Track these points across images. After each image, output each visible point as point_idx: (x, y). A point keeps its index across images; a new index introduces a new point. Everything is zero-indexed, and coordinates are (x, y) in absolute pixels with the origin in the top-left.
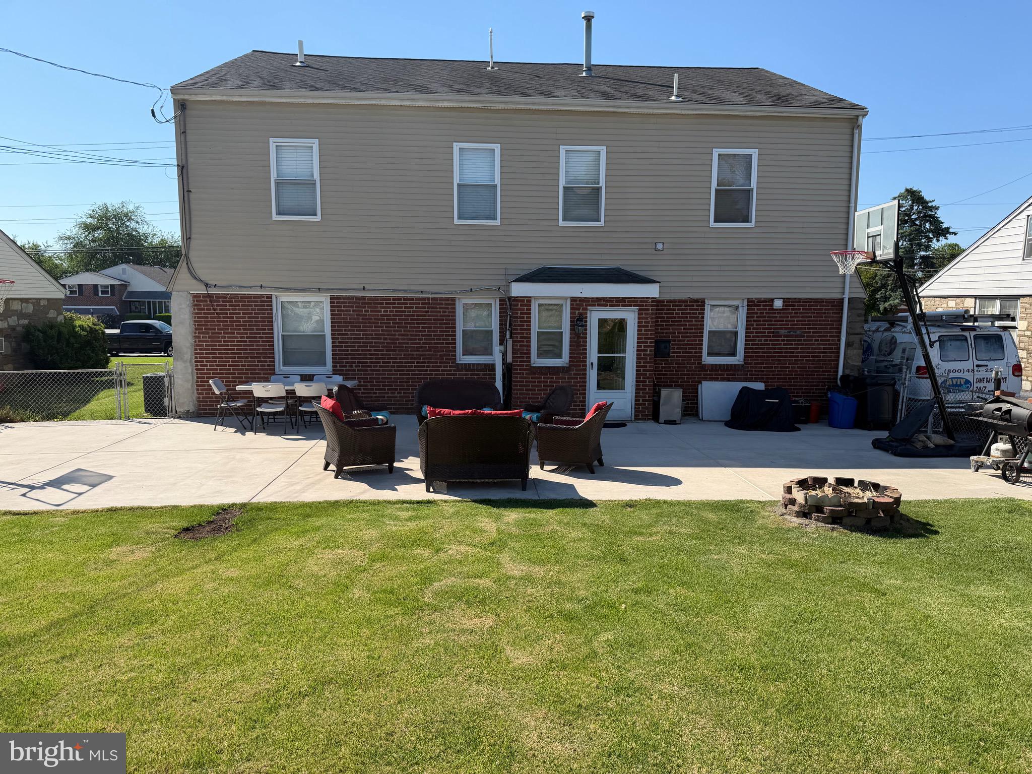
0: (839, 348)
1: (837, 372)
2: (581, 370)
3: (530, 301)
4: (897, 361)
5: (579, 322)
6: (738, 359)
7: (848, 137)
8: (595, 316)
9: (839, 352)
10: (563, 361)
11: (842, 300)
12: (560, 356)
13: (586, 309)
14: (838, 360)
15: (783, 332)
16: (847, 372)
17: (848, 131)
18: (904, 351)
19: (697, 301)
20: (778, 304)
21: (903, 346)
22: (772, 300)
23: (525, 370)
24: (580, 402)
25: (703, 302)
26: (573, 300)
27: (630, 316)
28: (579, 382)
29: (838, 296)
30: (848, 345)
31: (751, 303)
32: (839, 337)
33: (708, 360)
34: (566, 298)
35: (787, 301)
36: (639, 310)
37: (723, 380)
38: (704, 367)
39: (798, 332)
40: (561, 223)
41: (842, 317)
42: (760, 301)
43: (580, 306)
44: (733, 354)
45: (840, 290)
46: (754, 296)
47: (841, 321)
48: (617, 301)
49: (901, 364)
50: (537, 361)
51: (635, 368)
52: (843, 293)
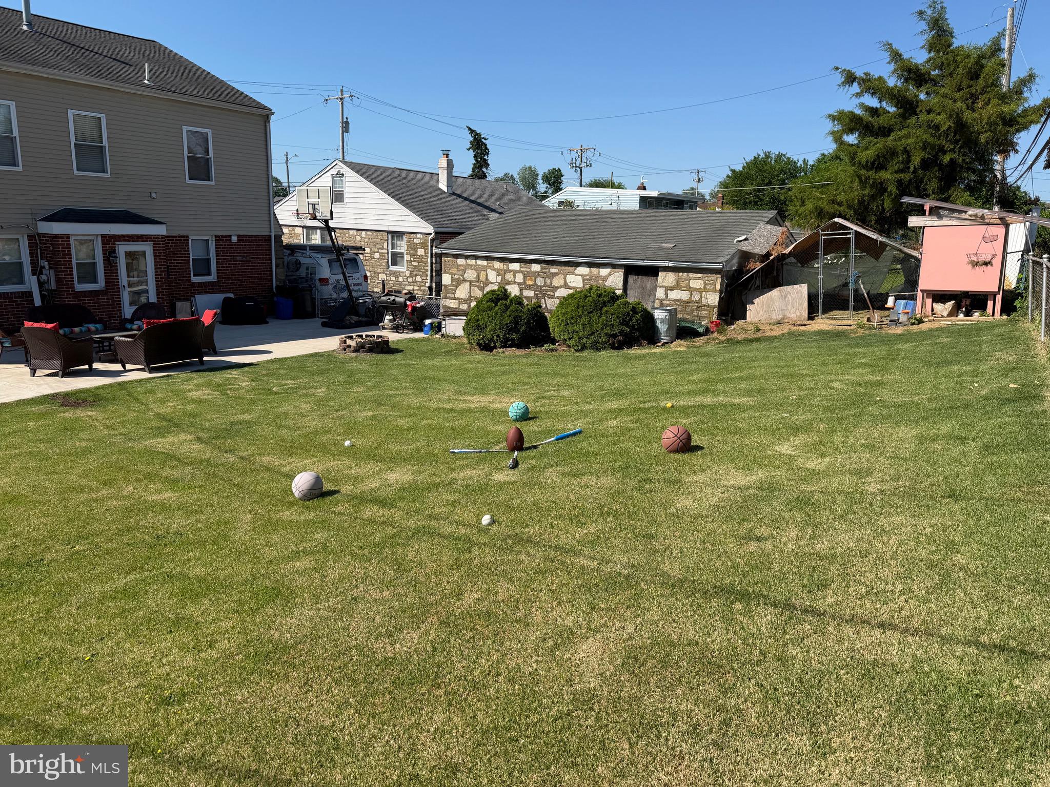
0: (271, 268)
1: (272, 284)
2: (116, 292)
3: (69, 238)
4: (304, 275)
5: (110, 256)
6: (213, 278)
7: (263, 127)
8: (122, 249)
9: (272, 271)
10: (101, 284)
11: (270, 236)
12: (95, 281)
13: (115, 244)
14: (272, 276)
15: (239, 258)
16: (278, 283)
17: (262, 123)
18: (307, 269)
19: (183, 236)
20: (234, 239)
21: (306, 266)
22: (230, 236)
23: (70, 294)
24: (118, 317)
25: (187, 237)
26: (103, 236)
27: (147, 248)
28: (116, 301)
29: (267, 234)
30: (277, 266)
31: (218, 238)
32: (271, 260)
33: (195, 279)
34: (97, 235)
35: (239, 237)
36: (154, 244)
37: (206, 293)
38: (193, 285)
39: (248, 258)
40: (76, 172)
41: (271, 247)
42: (223, 237)
43: (109, 242)
44: (209, 274)
45: (269, 230)
46: (219, 233)
47: (271, 250)
48: (137, 237)
49: (307, 277)
50: (79, 287)
51: (155, 288)
52: (271, 232)
